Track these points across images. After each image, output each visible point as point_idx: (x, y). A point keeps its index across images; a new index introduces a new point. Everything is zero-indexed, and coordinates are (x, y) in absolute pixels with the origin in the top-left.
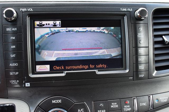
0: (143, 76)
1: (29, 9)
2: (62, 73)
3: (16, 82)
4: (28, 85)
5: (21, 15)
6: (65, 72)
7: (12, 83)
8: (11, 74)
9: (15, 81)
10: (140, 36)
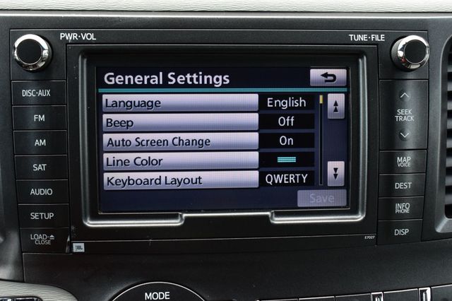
0: (405, 233)
1: (86, 35)
2: (175, 217)
3: (48, 239)
4: (79, 247)
5: (62, 53)
6: (181, 216)
7: (37, 242)
8: (35, 216)
9: (45, 237)
10: (403, 116)
